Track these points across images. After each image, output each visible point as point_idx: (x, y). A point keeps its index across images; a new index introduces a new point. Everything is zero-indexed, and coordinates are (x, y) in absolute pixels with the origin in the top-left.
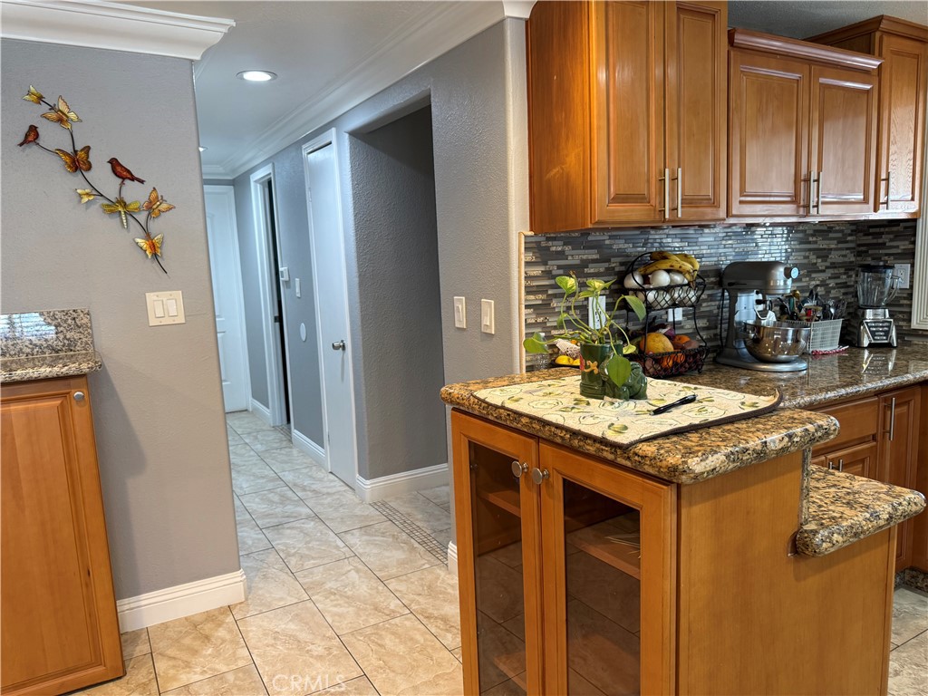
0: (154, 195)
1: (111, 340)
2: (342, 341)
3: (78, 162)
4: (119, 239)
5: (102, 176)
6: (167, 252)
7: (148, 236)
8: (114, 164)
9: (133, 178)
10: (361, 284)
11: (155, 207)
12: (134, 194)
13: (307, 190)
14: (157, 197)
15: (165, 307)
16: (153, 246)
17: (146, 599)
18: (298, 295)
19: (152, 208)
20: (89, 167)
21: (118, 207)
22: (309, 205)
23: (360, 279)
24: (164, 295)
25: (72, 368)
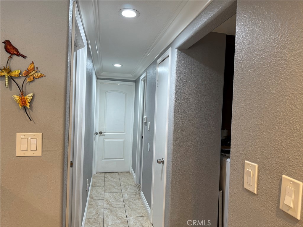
0: (32, 66)
2: (163, 159)
8: (7, 44)
9: (18, 54)
10: (175, 130)
11: (31, 74)
13: (157, 81)
14: (34, 68)
18: (149, 130)
22: (157, 88)
23: (174, 128)
24: (29, 136)
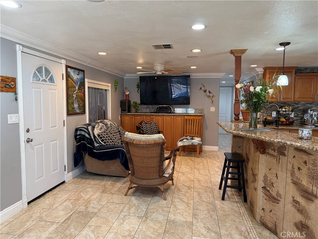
1: (206, 113)
3: (205, 91)
4: (209, 101)
5: (208, 93)
6: (214, 102)
7: (212, 100)
8: (209, 91)
9: (211, 93)
12: (211, 95)
14: (213, 95)
15: (213, 109)
16: (212, 101)
17: (206, 146)
19: (213, 97)
20: (206, 92)
21: (209, 96)
24: (213, 108)
25: (202, 115)
